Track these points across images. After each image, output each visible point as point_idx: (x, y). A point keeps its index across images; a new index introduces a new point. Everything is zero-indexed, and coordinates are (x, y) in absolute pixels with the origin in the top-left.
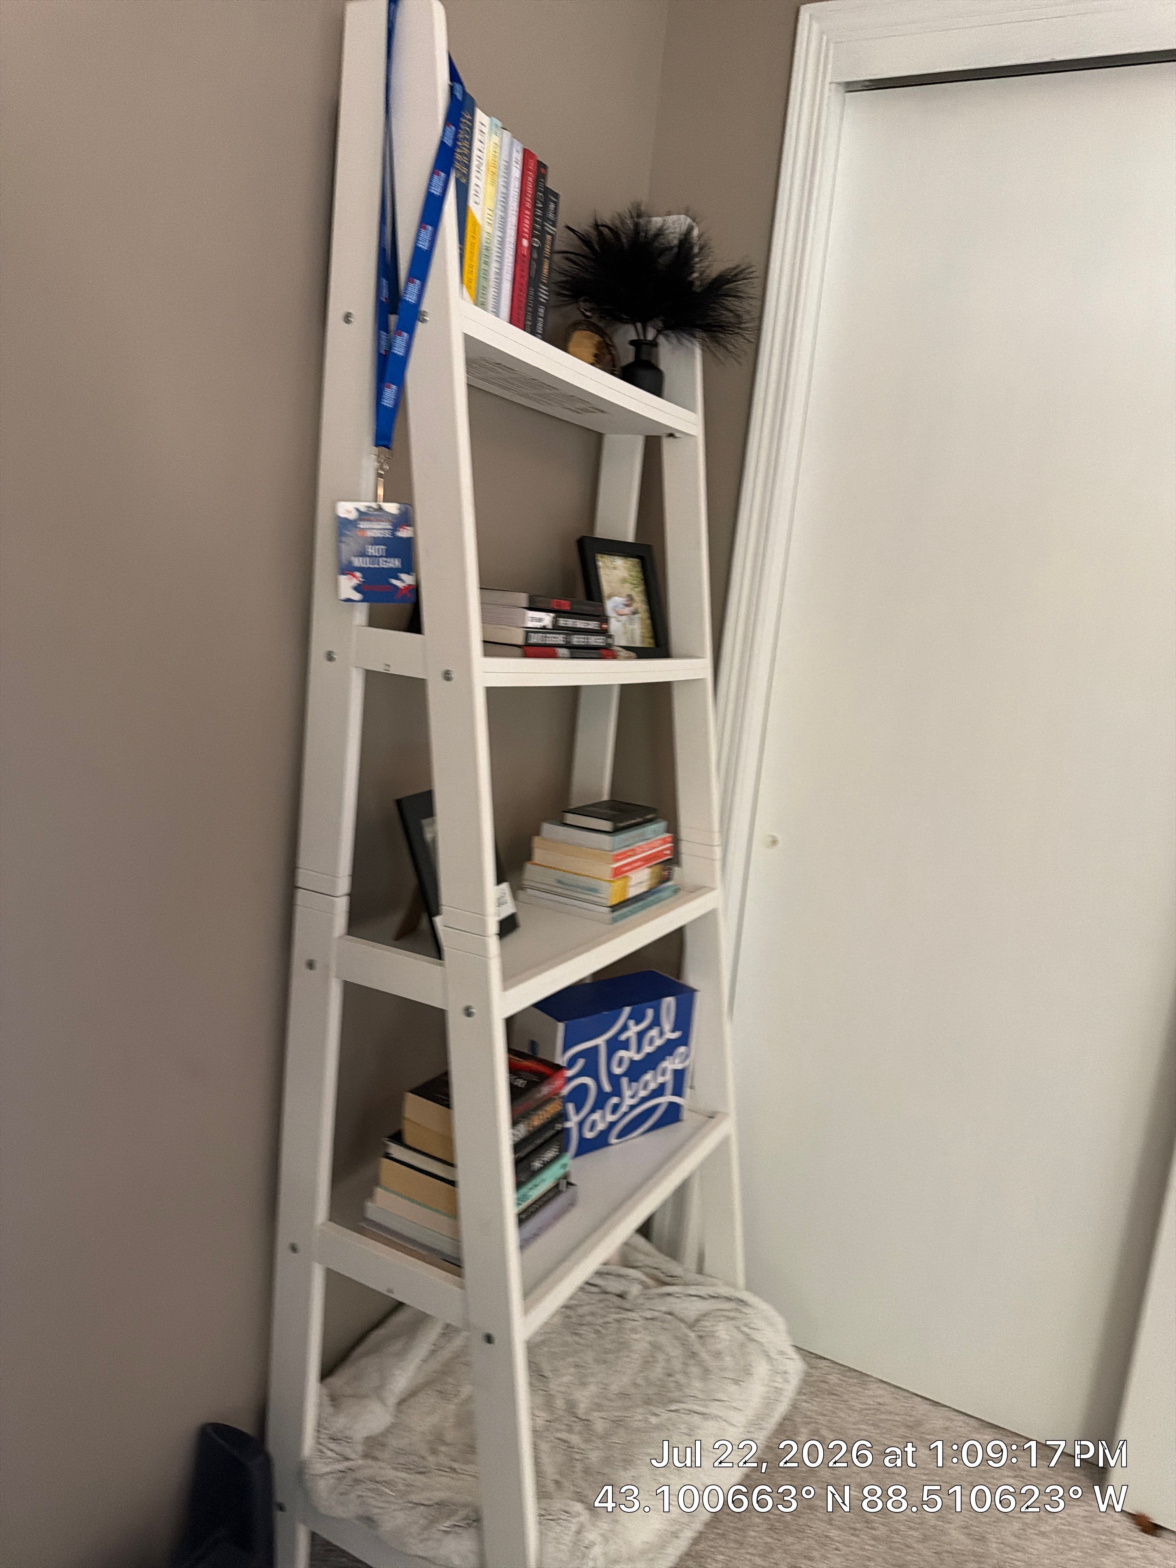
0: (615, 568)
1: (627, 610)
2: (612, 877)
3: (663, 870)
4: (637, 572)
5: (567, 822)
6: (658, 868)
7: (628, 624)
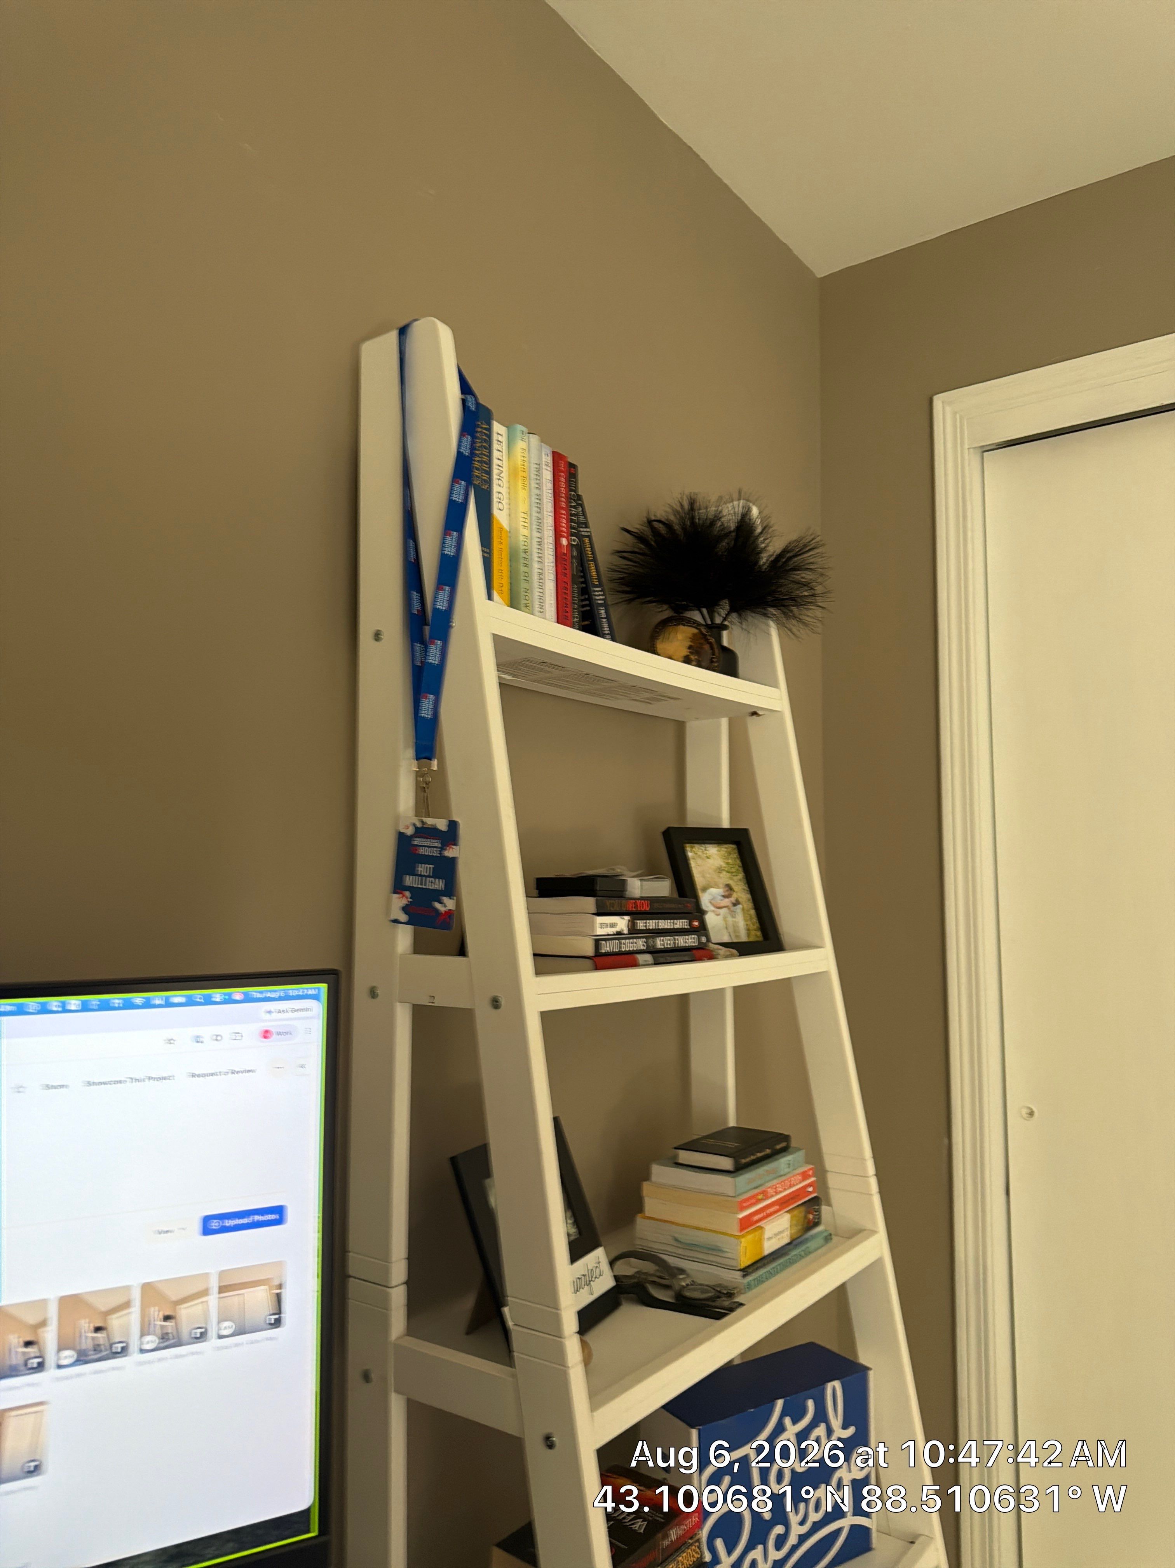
0: (707, 857)
1: (726, 902)
2: (742, 1230)
3: (809, 1213)
4: (734, 860)
5: (680, 1161)
6: (800, 1213)
7: (730, 919)
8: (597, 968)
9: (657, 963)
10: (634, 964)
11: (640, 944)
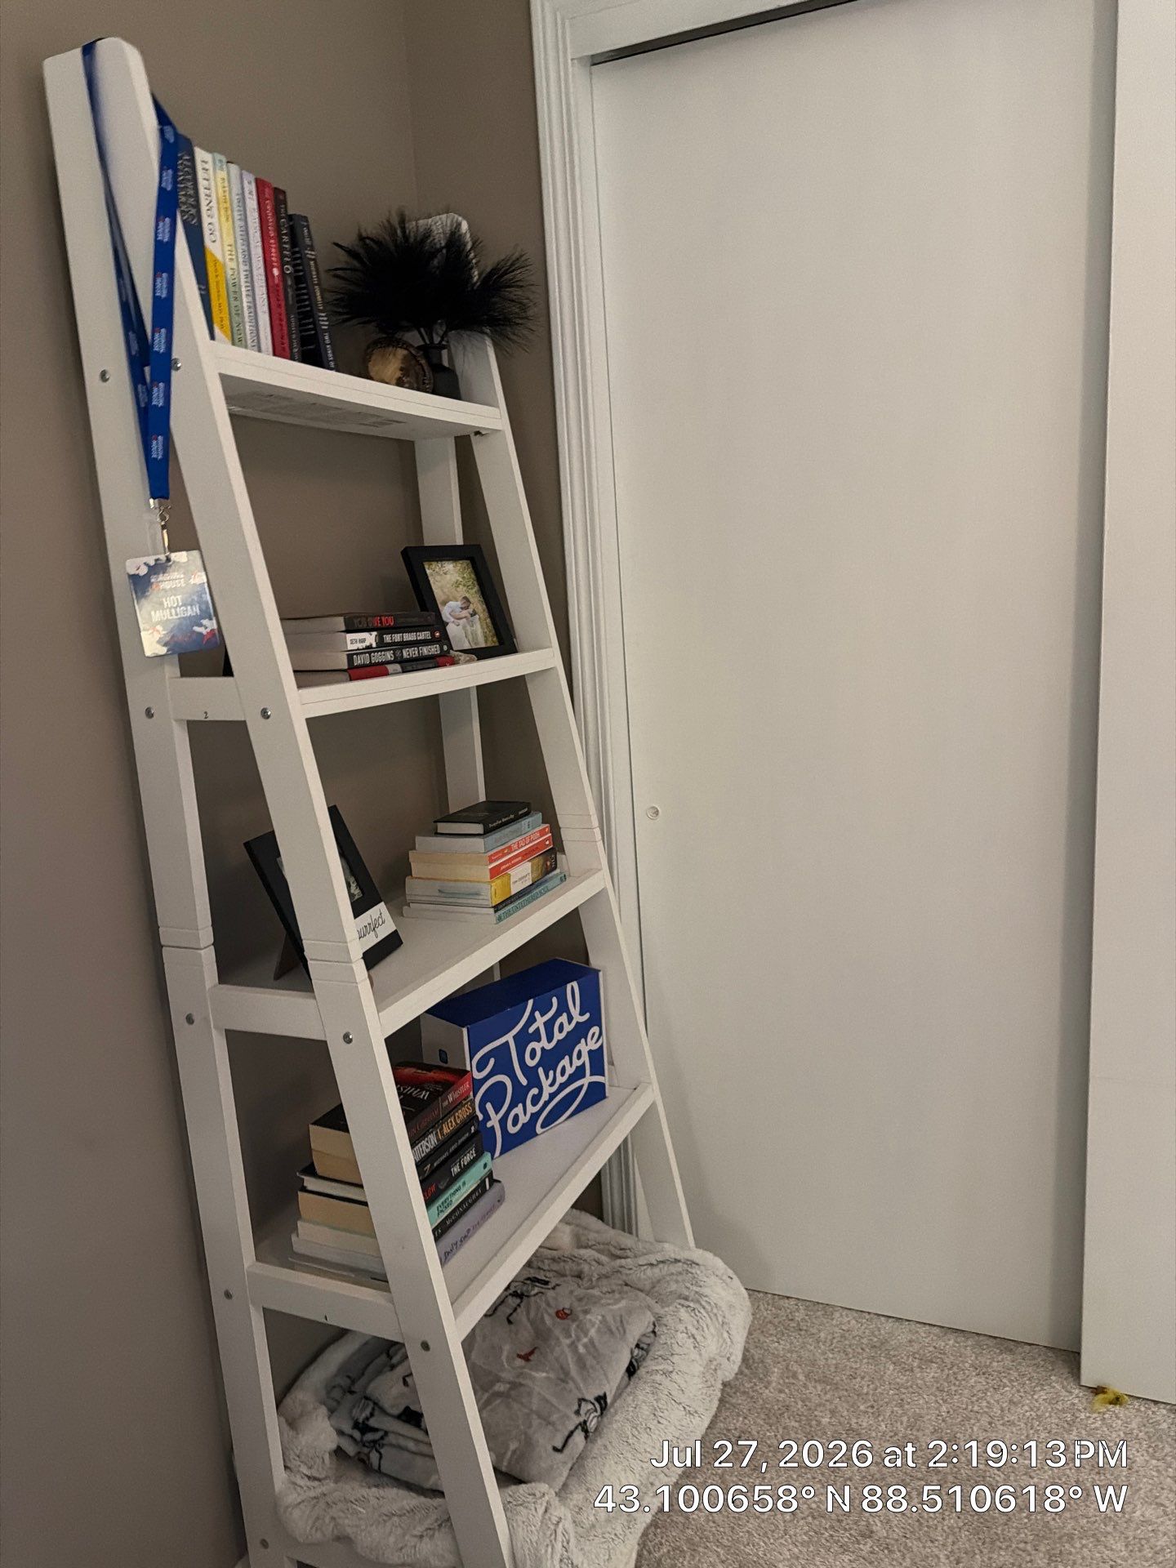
0: (445, 574)
1: (465, 613)
2: (491, 878)
3: (546, 861)
4: (469, 574)
5: (439, 831)
6: (540, 860)
7: (468, 627)
8: (351, 679)
9: (404, 671)
10: (386, 674)
11: (389, 656)
